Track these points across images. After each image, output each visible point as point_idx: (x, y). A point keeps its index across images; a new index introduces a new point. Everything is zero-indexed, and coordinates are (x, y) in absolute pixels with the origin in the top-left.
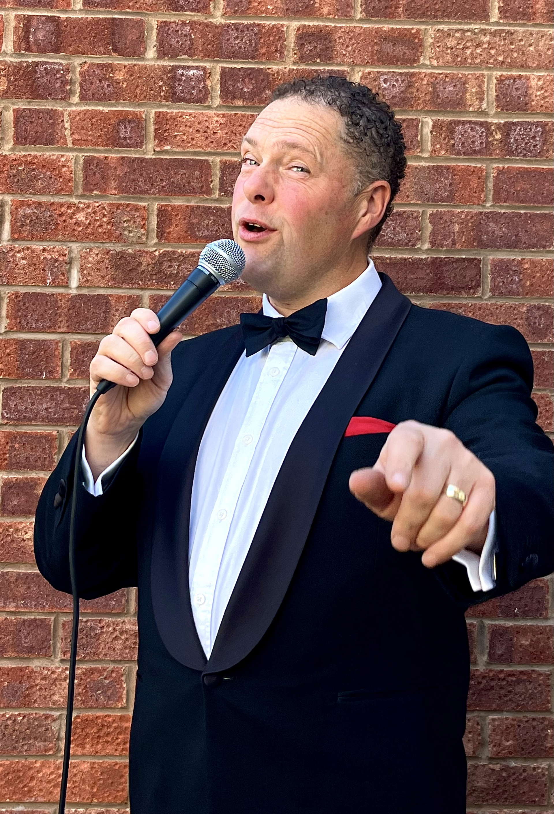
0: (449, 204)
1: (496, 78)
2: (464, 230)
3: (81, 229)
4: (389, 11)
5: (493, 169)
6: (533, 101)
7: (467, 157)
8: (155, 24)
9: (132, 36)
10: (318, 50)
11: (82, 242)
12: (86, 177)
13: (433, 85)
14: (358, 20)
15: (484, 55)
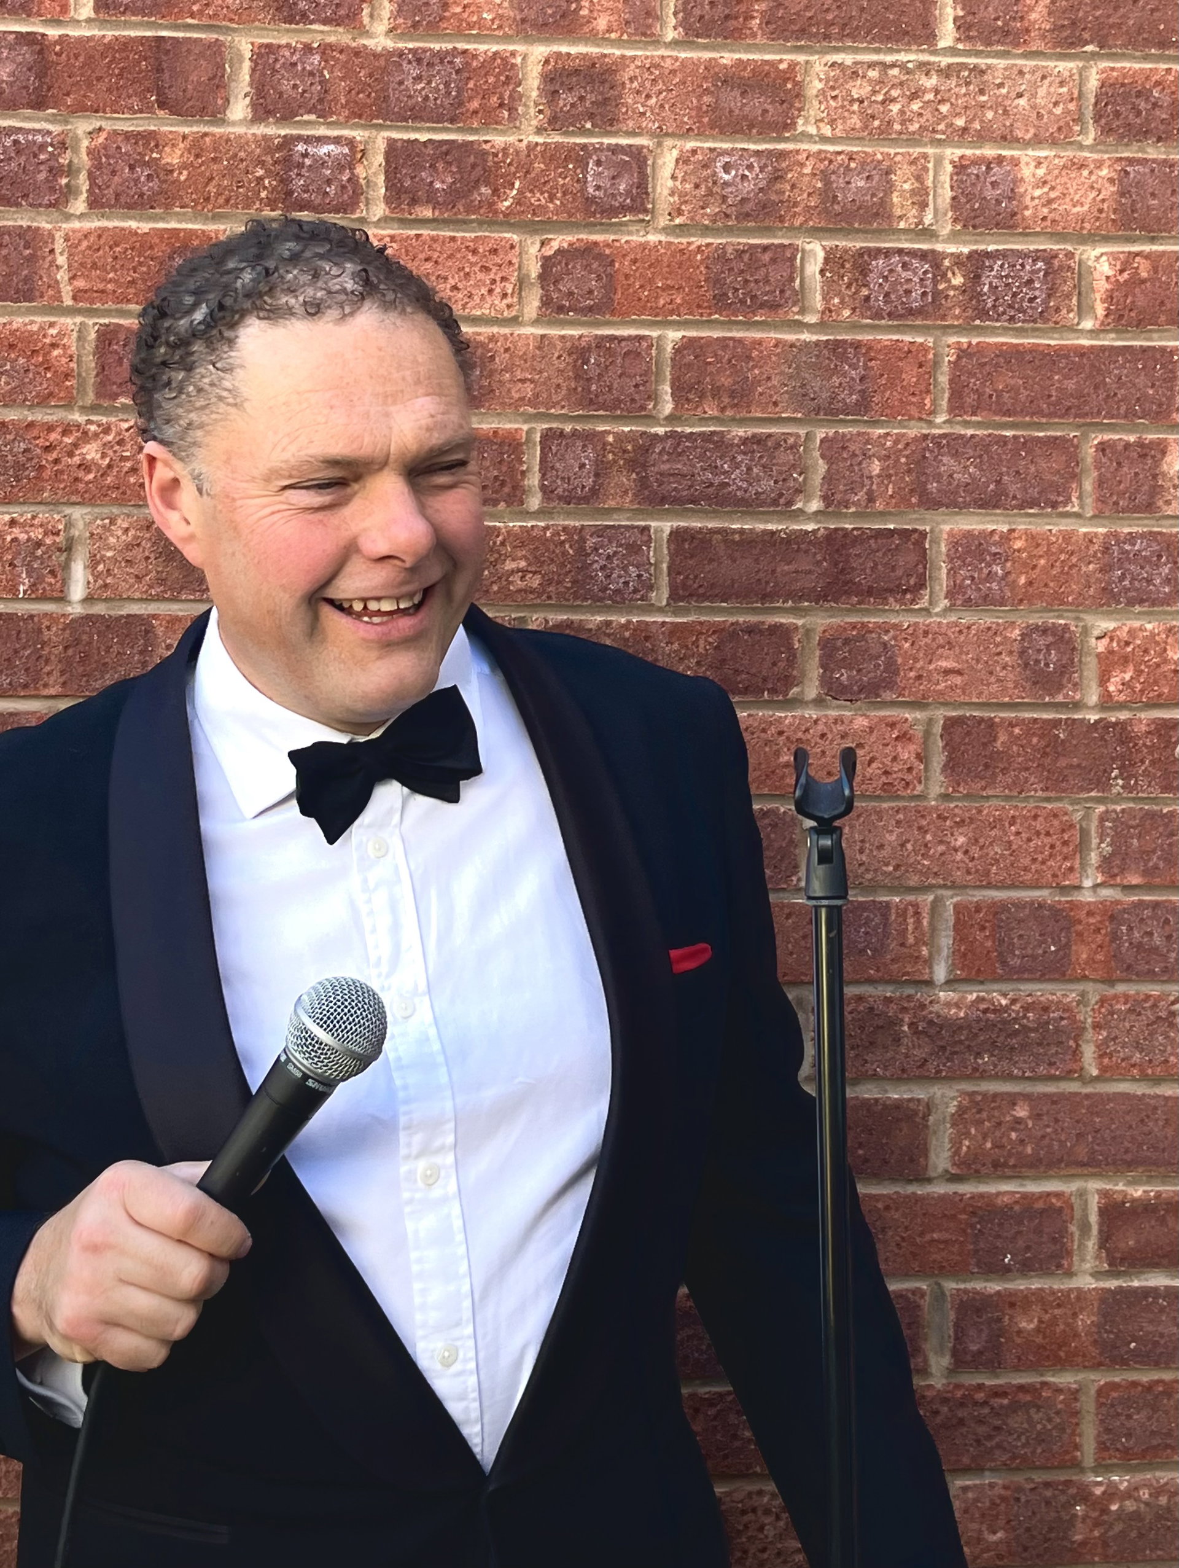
0: (859, 418)
1: (952, 162)
2: (891, 472)
3: (91, 476)
4: (732, 24)
5: (949, 346)
6: (1026, 208)
7: (895, 323)
8: (246, 50)
9: (199, 75)
10: (587, 105)
11: (93, 505)
12: (102, 368)
13: (825, 176)
14: (670, 43)
15: (927, 114)
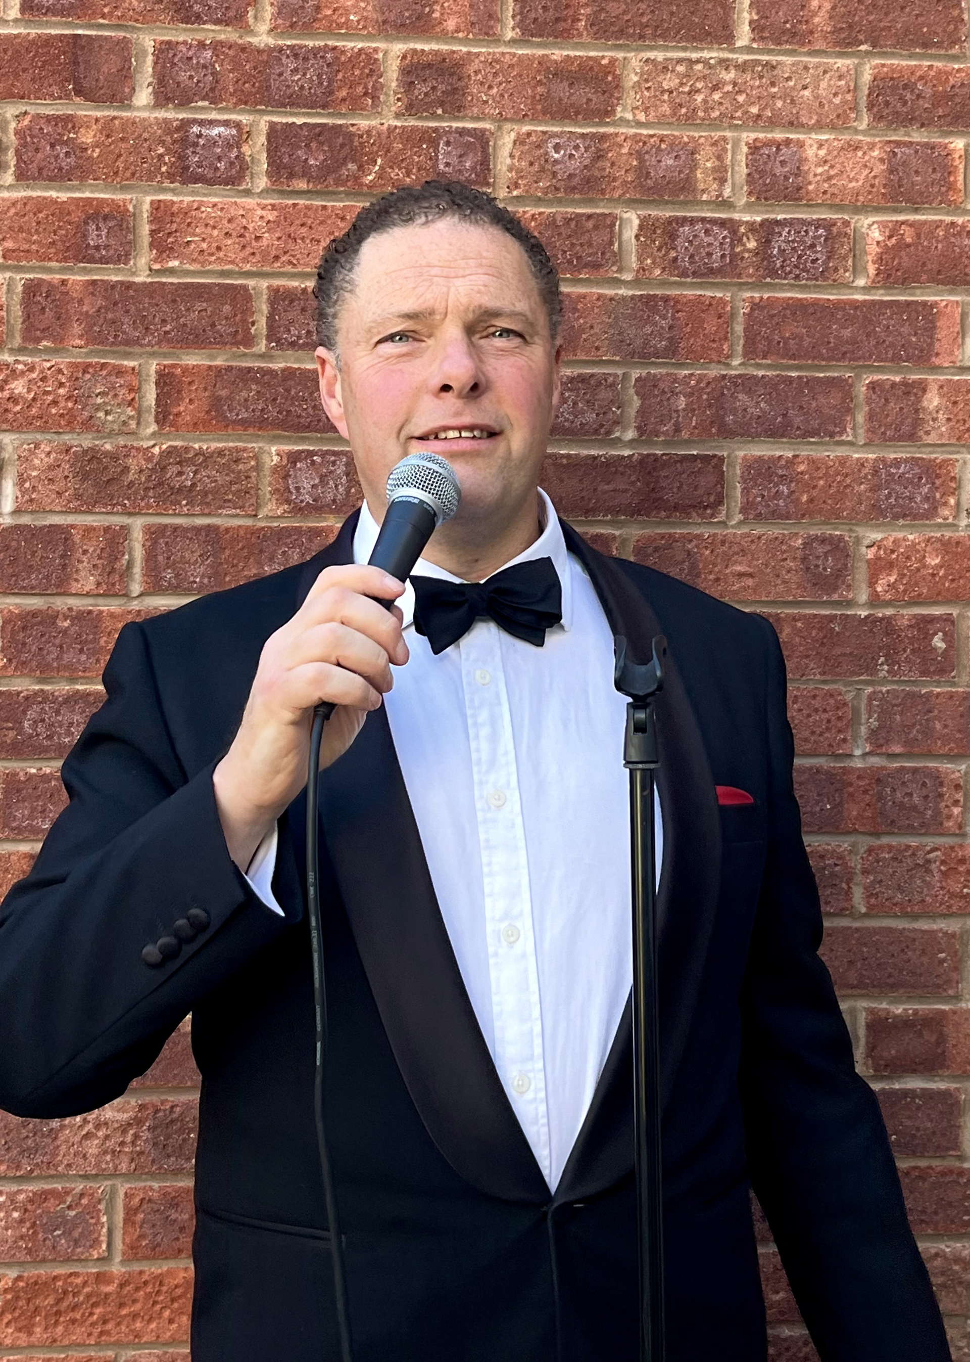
0: (668, 360)
1: (747, 144)
2: (695, 406)
3: (18, 408)
4: (561, 26)
5: (744, 300)
6: (810, 183)
7: (699, 280)
8: (149, 46)
9: (110, 66)
10: (439, 94)
11: (20, 432)
12: (27, 317)
13: (640, 155)
14: (509, 42)
15: (727, 104)
